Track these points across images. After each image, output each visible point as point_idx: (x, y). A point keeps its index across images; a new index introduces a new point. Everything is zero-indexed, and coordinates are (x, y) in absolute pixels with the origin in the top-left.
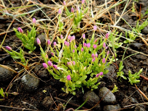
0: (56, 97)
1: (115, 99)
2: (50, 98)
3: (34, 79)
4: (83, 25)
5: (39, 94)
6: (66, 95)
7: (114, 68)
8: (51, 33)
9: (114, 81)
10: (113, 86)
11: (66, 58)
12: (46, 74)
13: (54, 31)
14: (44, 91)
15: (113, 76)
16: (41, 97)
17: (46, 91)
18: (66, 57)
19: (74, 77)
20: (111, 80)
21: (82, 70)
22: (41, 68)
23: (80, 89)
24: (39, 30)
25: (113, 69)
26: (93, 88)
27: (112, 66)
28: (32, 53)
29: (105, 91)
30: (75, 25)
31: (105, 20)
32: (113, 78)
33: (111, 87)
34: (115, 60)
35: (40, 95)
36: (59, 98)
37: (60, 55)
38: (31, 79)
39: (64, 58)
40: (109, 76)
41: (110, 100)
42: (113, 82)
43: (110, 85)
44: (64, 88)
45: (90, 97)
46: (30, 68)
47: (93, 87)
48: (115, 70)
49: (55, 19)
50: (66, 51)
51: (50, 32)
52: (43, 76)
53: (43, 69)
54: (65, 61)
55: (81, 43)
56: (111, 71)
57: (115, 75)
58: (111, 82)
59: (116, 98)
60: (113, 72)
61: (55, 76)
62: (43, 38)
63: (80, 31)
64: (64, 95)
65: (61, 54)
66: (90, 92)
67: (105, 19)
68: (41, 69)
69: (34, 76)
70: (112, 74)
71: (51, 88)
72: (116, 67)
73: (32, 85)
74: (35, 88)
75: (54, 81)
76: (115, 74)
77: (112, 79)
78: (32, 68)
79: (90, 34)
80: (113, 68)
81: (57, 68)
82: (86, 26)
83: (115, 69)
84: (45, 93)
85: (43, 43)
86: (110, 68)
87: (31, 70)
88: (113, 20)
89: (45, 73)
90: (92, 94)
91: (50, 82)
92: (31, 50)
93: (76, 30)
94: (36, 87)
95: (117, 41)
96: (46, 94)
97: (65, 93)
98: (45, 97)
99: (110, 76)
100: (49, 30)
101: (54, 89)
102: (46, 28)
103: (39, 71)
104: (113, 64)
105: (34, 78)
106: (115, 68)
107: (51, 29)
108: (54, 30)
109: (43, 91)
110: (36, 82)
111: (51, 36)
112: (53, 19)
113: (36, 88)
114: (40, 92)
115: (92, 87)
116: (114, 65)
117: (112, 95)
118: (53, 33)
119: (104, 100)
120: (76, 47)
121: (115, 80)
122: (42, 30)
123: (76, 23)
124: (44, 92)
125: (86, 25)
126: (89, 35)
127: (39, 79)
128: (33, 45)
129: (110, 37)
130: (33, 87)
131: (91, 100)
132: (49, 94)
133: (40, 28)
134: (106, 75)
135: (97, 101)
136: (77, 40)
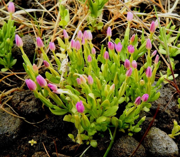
0: (56, 152)
1: (177, 149)
2: (44, 154)
3: (12, 119)
4: (109, 18)
5: (20, 148)
6: (76, 147)
7: (171, 92)
8: (47, 34)
9: (172, 115)
10: (170, 125)
11: (75, 74)
12: (36, 107)
13: (53, 31)
14: (32, 142)
15: (170, 107)
16: (24, 154)
17: (35, 142)
18: (76, 72)
19: (92, 107)
20: (167, 114)
21: (106, 92)
22: (24, 98)
23: (106, 134)
24: (23, 30)
25: (170, 94)
26: (132, 130)
27: (167, 88)
28: (8, 71)
29: (155, 134)
30: (92, 16)
31: (150, 8)
32: (170, 109)
33: (167, 127)
34: (172, 76)
35: (23, 149)
36: (62, 155)
37: (63, 67)
38: (4, 118)
39: (72, 74)
40: (162, 107)
41: (166, 151)
42: (172, 117)
43: (165, 124)
44: (73, 135)
45: (126, 148)
46: (4, 100)
47: (132, 128)
48: (173, 95)
49: (54, 9)
50: (74, 59)
51: (44, 32)
52: (30, 112)
53: (29, 98)
54: (74, 81)
55: (104, 47)
56: (167, 97)
57: (173, 105)
58: (168, 117)
59: (179, 148)
60: (170, 98)
61: (53, 109)
62: (30, 41)
63: (103, 28)
64: (72, 148)
65: (65, 66)
66: (126, 138)
67: (150, 5)
68: (26, 99)
69: (10, 113)
70: (167, 102)
71: (45, 134)
72: (175, 89)
73: (5, 131)
74: (13, 135)
75: (53, 122)
76: (174, 103)
77: (169, 112)
78: (8, 99)
79: (122, 32)
80: (169, 91)
81: (56, 90)
82: (114, 18)
83: (173, 93)
84: (34, 146)
85: (30, 49)
86: (164, 91)
87: (5, 103)
88: (164, 7)
89: (32, 106)
90: (130, 141)
91: (45, 125)
92: (5, 66)
93: (95, 25)
94: (15, 135)
95: (174, 44)
96: (36, 148)
97: (75, 143)
98: (33, 154)
99: (164, 106)
100: (42, 30)
101: (52, 137)
102: (37, 26)
103: (20, 102)
104: (169, 85)
105: (10, 116)
106: (174, 91)
107: (47, 27)
108: (52, 29)
109: (30, 142)
110: (15, 124)
111: (46, 39)
112: (51, 10)
113: (14, 137)
114: (24, 144)
115: (129, 130)
116: (171, 86)
117: (170, 142)
118: (50, 34)
119: (156, 153)
120: (94, 52)
121: (174, 114)
122: (29, 29)
123: (93, 13)
124: (30, 144)
125: (114, 16)
126: (120, 34)
127: (20, 119)
128: (9, 54)
129: (161, 36)
130: (7, 133)
131: (127, 152)
132: (42, 146)
133: (25, 26)
134: (156, 106)
135: (140, 154)
136: (98, 45)
